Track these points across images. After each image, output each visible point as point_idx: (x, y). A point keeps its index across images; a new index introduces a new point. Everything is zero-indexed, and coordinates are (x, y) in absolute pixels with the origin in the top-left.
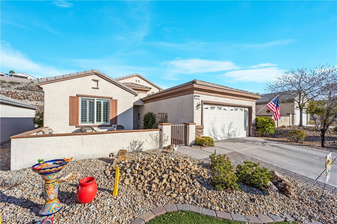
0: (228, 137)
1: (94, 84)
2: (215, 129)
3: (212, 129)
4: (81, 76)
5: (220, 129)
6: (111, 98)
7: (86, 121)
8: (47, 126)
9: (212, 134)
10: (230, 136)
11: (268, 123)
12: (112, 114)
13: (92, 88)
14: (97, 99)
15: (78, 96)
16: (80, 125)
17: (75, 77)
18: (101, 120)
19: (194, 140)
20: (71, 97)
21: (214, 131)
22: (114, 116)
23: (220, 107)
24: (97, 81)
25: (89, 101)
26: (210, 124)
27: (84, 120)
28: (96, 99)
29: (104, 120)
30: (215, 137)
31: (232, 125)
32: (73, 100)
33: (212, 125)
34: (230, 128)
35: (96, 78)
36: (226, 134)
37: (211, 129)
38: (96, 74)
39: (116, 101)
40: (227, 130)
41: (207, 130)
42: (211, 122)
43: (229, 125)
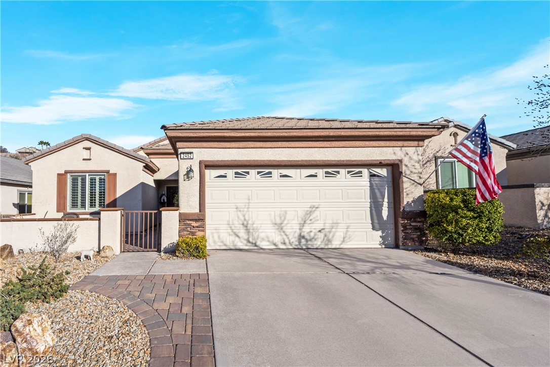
0: (300, 244)
1: (86, 154)
2: (250, 222)
3: (241, 223)
4: (69, 145)
5: (269, 222)
6: (108, 172)
7: (77, 205)
8: (34, 213)
9: (242, 233)
10: (307, 240)
11: (455, 210)
12: (109, 194)
13: (84, 160)
14: (89, 175)
15: (66, 172)
16: (68, 211)
17: (62, 148)
18: (95, 205)
19: (176, 242)
20: (59, 175)
21: (246, 227)
22: (112, 199)
23: (267, 171)
24: (89, 149)
25: (80, 178)
26: (235, 210)
27: (74, 205)
28: (87, 174)
29: (100, 205)
30: (251, 240)
31: (317, 213)
32: (61, 177)
33: (239, 213)
34: (308, 222)
35: (87, 144)
36: (290, 237)
37: (236, 222)
38: (87, 139)
39: (115, 175)
40: (297, 227)
41: (226, 222)
42: (236, 206)
43: (301, 213)
